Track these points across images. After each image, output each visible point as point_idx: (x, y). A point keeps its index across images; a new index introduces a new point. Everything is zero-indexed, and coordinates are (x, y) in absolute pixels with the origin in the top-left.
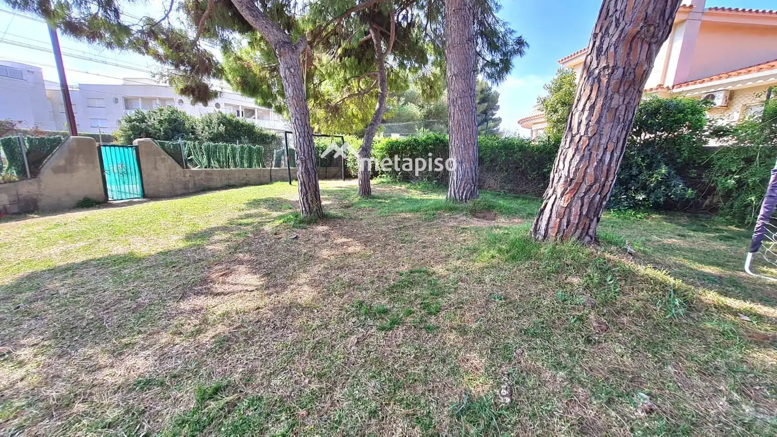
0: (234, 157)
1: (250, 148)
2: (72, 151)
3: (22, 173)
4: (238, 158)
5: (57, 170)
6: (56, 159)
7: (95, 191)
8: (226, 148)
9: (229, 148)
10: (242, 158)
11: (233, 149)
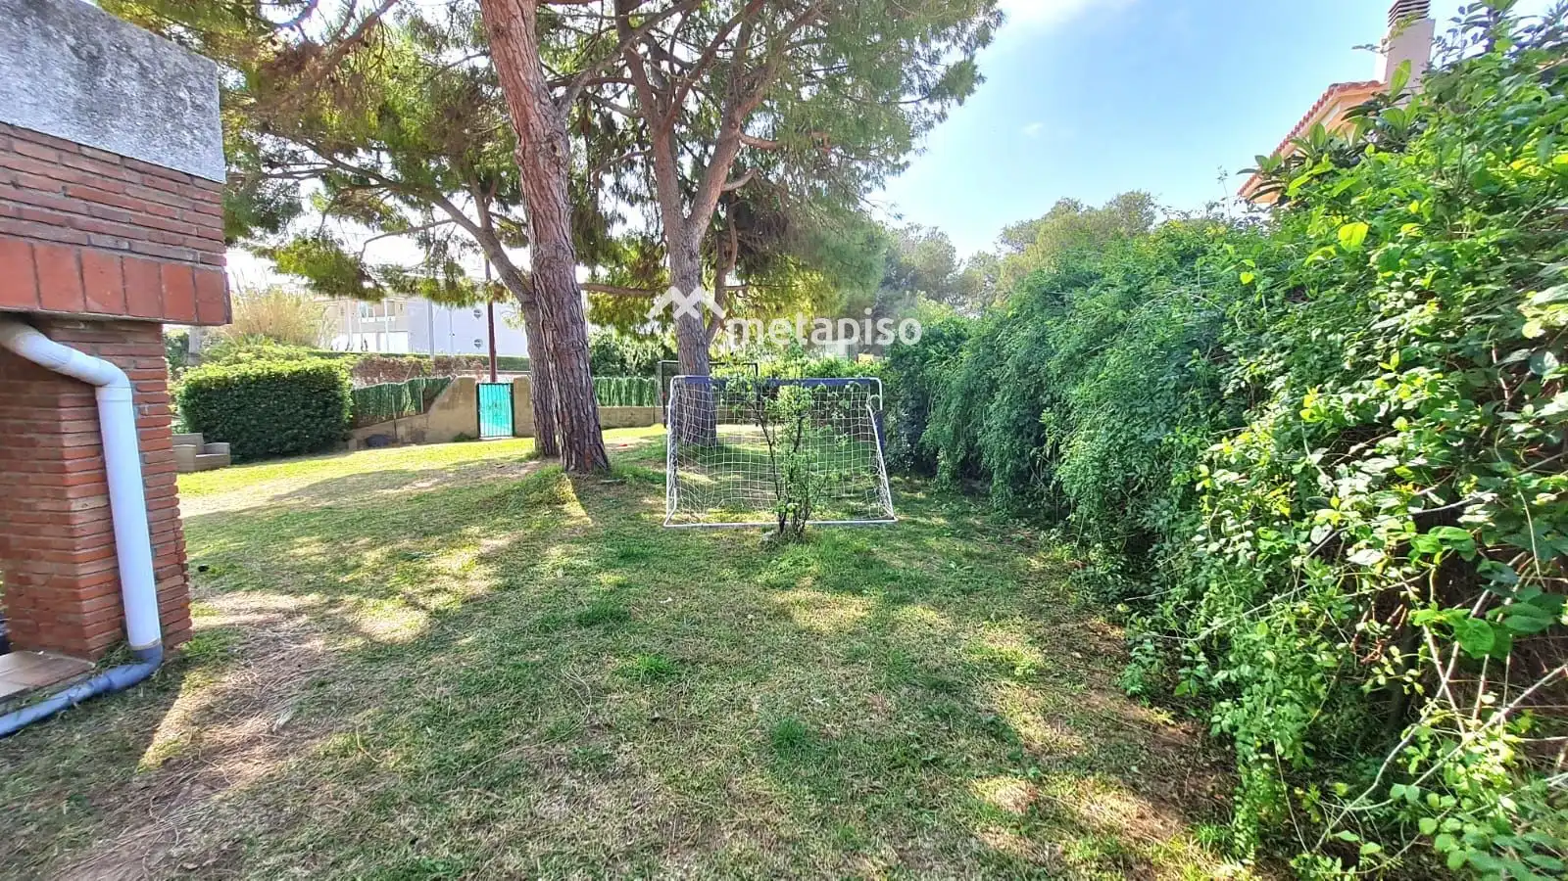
0: (619, 394)
1: (641, 382)
2: (454, 390)
3: (418, 408)
4: (623, 395)
5: (443, 407)
6: (443, 398)
7: (471, 429)
8: (609, 381)
9: (614, 382)
10: (629, 393)
11: (619, 383)
